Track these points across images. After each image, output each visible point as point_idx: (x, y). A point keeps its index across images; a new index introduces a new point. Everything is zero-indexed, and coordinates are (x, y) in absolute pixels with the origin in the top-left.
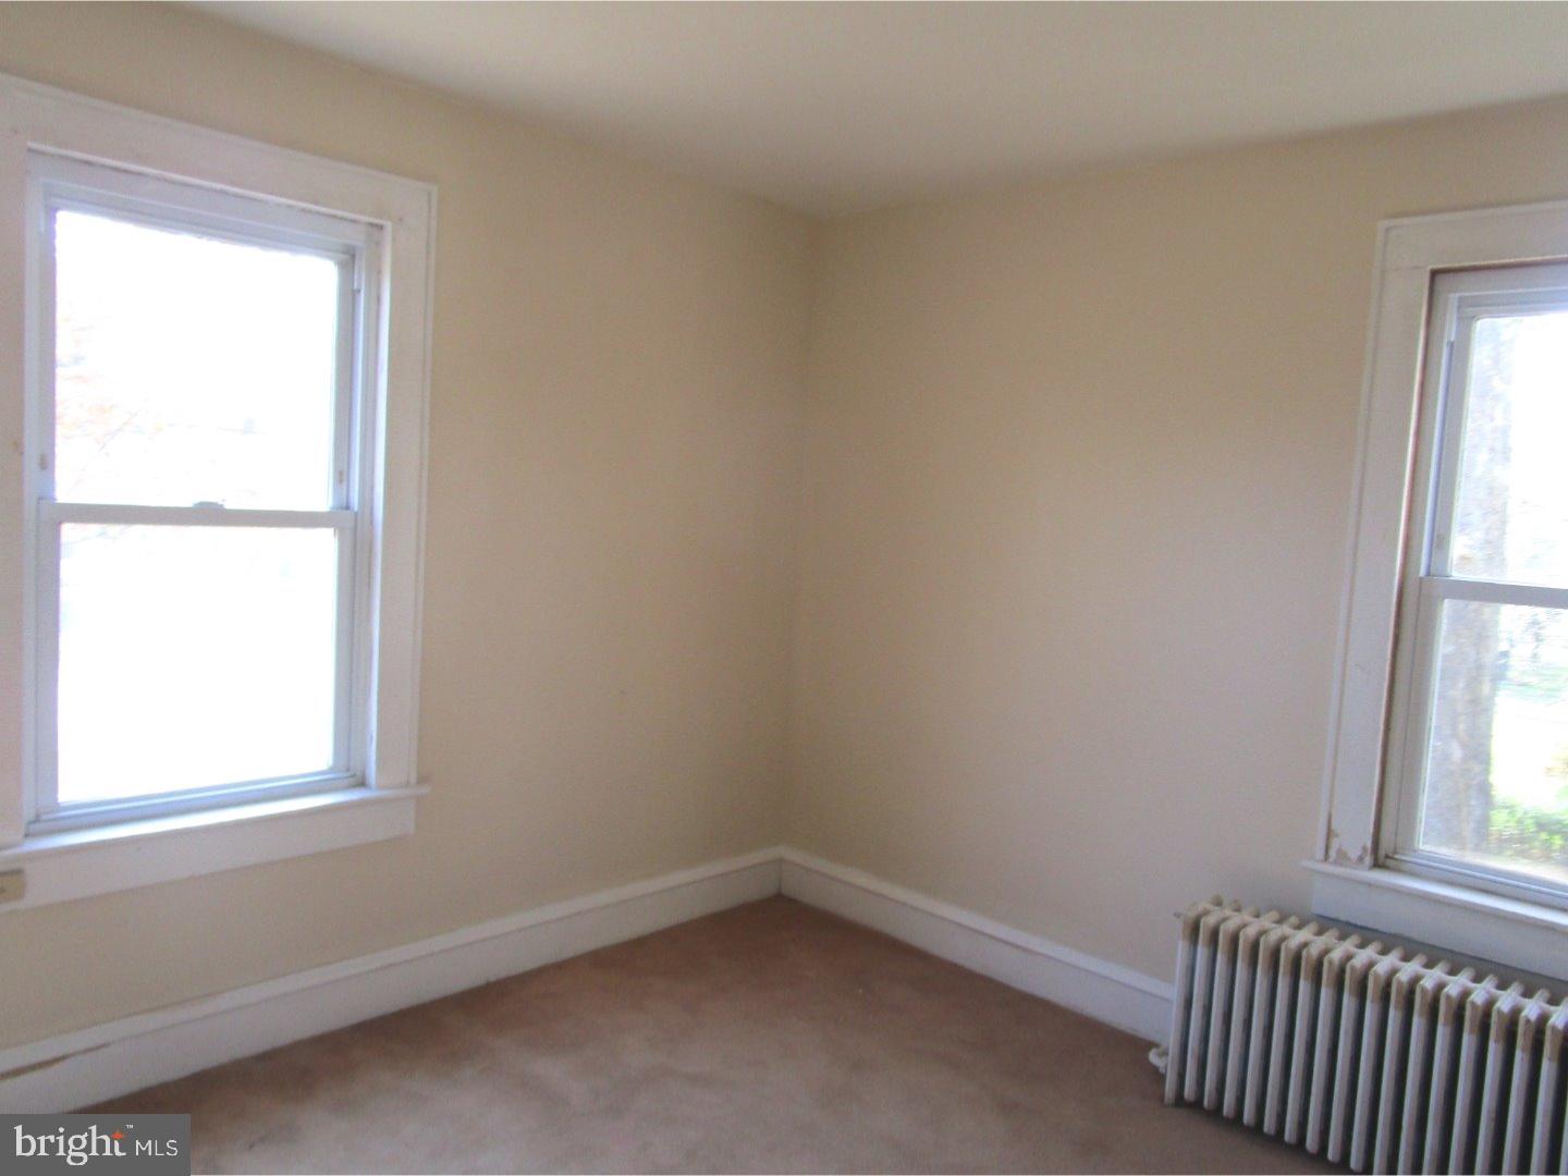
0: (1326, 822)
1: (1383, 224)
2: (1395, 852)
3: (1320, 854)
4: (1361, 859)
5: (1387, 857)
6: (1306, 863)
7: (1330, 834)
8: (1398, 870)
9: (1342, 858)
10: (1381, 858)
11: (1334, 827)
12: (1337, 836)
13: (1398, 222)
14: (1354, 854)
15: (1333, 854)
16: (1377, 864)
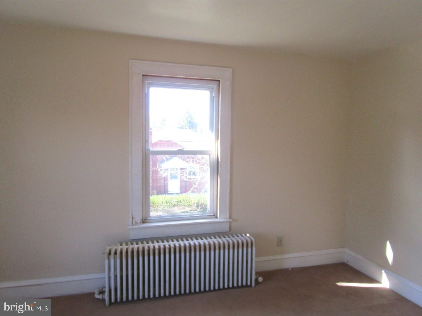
0: (131, 216)
1: (131, 61)
2: (146, 218)
3: (131, 224)
4: (141, 222)
5: (145, 220)
6: (129, 227)
7: (133, 218)
8: (147, 222)
9: (136, 223)
10: (144, 221)
11: (133, 216)
12: (134, 218)
13: (134, 61)
14: (139, 222)
15: (134, 223)
16: (144, 222)
